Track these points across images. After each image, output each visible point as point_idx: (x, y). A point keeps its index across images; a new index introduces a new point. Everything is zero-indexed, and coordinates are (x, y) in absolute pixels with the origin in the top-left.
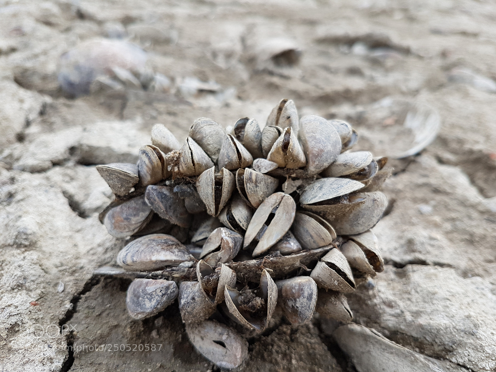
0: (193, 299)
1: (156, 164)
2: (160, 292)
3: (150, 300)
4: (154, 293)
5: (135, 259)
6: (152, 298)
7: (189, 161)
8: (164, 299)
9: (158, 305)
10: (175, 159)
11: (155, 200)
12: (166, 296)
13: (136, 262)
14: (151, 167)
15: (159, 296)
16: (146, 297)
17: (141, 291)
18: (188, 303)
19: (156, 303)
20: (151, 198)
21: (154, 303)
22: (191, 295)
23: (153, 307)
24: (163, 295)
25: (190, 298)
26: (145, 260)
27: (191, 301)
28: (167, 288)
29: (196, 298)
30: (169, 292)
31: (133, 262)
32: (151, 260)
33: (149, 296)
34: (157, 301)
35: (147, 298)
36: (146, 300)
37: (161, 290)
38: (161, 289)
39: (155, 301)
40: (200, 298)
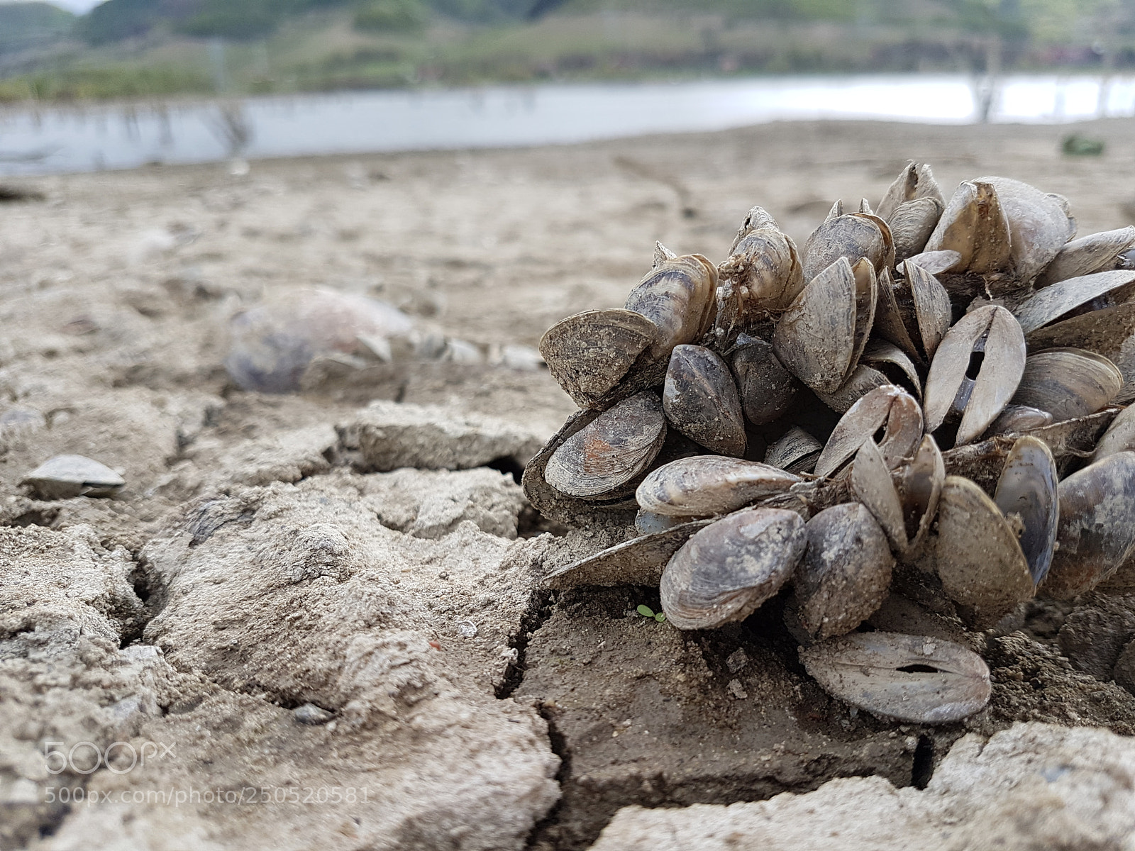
0: (858, 540)
1: (700, 285)
2: (778, 533)
3: (757, 556)
4: (764, 537)
5: (688, 485)
6: (761, 549)
7: (783, 256)
8: (789, 550)
9: (778, 563)
10: (741, 268)
11: (693, 376)
12: (790, 543)
13: (692, 490)
14: (687, 297)
15: (777, 544)
16: (743, 551)
17: (727, 541)
18: (847, 552)
19: (772, 559)
20: (683, 371)
21: (767, 560)
22: (851, 533)
23: (767, 571)
24: (785, 540)
25: (849, 539)
26: (713, 484)
27: (854, 546)
28: (790, 524)
29: (864, 537)
30: (794, 535)
31: (686, 492)
32: (726, 481)
33: (752, 548)
34: (775, 554)
35: (748, 552)
36: (747, 557)
37: (780, 529)
38: (779, 526)
39: (770, 555)
40: (874, 538)
